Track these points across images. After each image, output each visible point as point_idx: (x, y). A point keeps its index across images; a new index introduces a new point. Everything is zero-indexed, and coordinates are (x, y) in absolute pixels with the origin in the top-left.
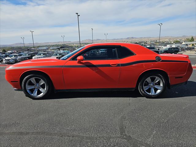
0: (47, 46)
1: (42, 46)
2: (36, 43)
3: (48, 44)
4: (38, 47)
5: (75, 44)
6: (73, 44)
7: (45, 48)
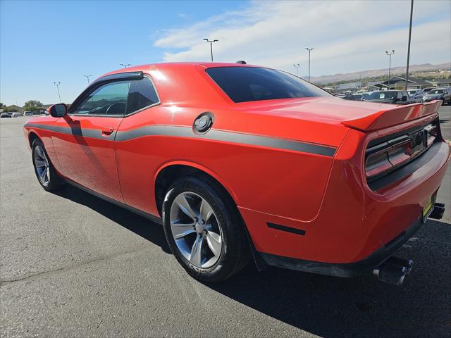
0: (359, 80)
1: (348, 82)
2: (336, 75)
3: (363, 77)
4: (339, 84)
5: (443, 69)
6: (437, 71)
7: (353, 85)
